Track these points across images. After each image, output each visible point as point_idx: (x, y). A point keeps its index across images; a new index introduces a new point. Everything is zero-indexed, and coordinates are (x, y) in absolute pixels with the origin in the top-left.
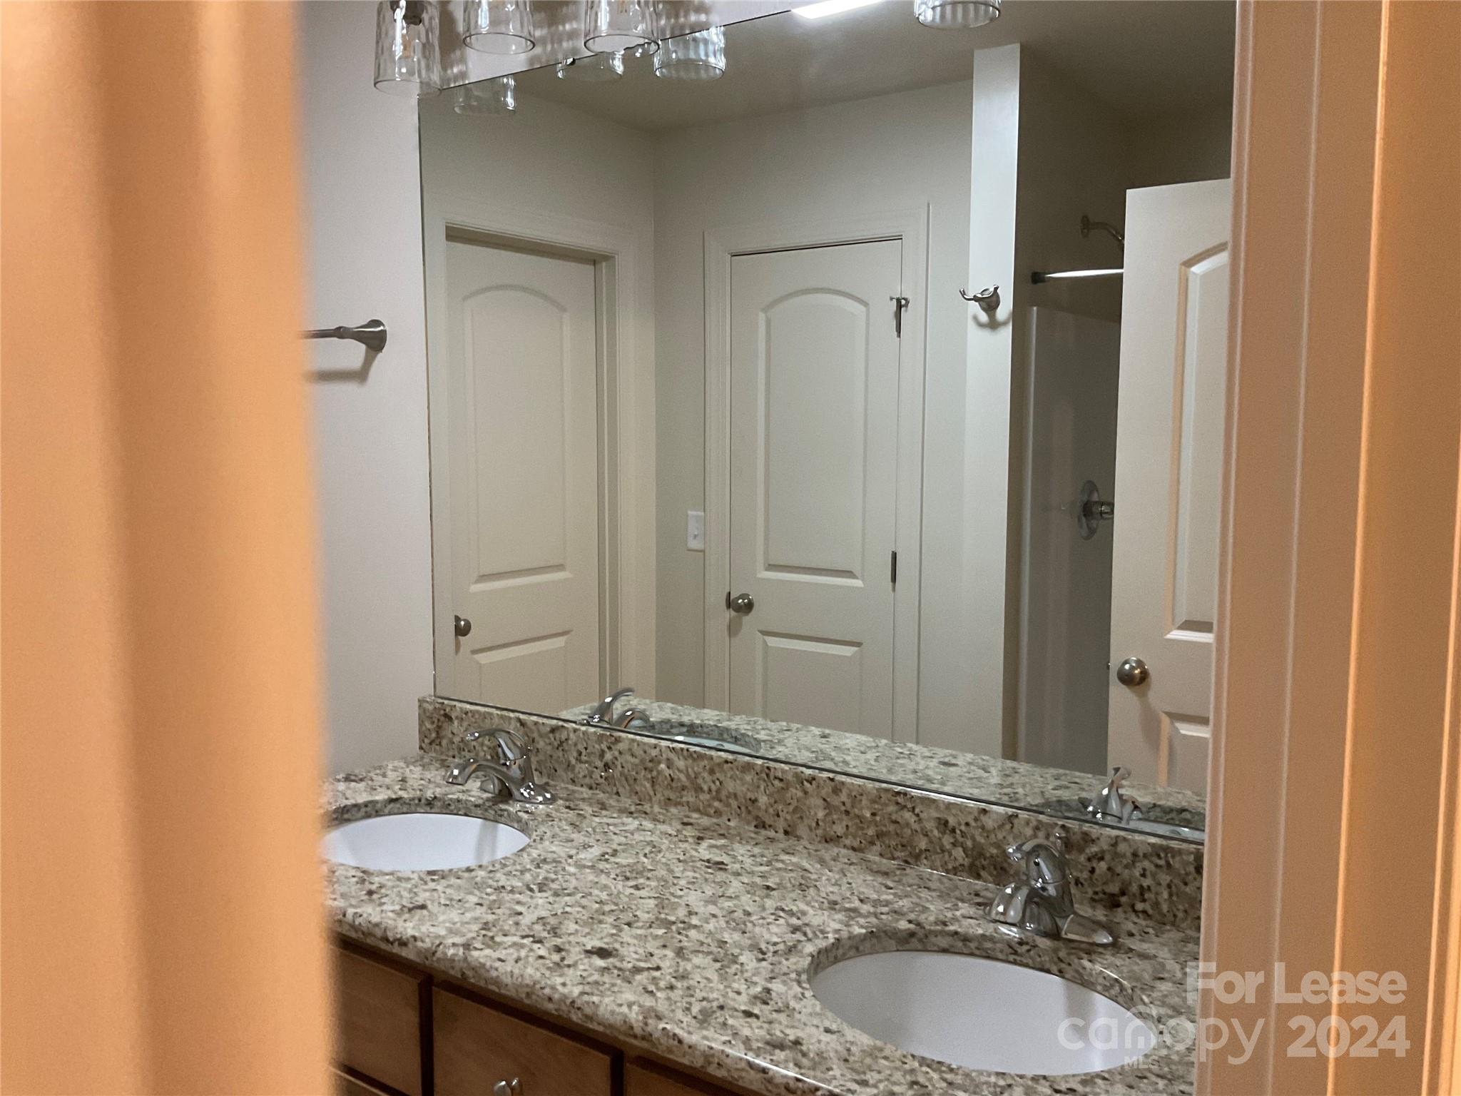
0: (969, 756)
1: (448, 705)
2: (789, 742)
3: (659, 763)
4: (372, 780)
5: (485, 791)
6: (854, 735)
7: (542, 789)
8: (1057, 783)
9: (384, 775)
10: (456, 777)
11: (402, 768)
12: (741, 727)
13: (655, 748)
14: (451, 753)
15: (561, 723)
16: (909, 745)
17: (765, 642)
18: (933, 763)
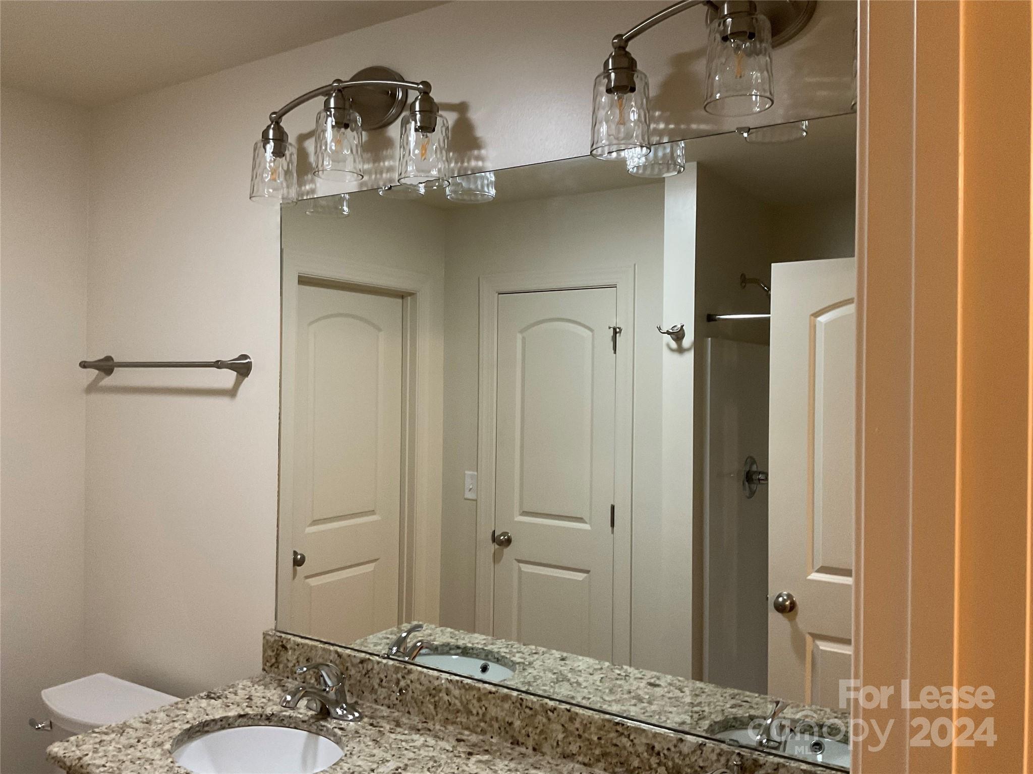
0: (669, 678)
1: (284, 638)
2: (537, 664)
3: (440, 691)
4: (227, 698)
5: (311, 709)
6: (584, 658)
7: (352, 708)
8: (733, 702)
9: (236, 694)
10: (288, 702)
11: (249, 687)
12: (502, 650)
13: (438, 679)
14: (286, 675)
15: (368, 656)
16: (625, 667)
17: (520, 569)
18: (643, 684)
